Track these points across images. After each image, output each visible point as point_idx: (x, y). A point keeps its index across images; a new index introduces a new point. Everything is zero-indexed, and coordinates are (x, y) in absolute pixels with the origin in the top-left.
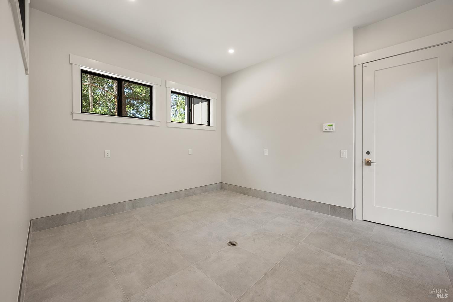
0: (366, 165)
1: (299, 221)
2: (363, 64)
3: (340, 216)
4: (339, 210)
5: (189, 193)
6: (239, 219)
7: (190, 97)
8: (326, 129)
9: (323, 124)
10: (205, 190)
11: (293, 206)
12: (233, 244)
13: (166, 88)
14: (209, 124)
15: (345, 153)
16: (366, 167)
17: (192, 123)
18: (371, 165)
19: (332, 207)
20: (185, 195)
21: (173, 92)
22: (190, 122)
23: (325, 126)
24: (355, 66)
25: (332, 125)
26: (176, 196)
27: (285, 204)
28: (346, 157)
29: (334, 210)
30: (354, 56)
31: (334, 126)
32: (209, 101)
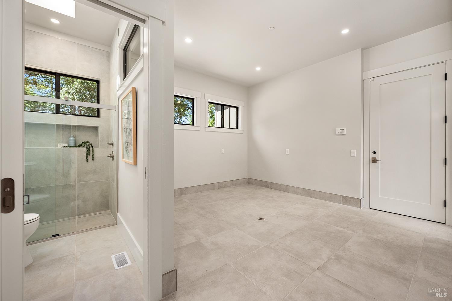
0: (372, 163)
1: (314, 207)
2: (370, 78)
3: (350, 204)
4: (349, 200)
5: (222, 186)
6: (265, 205)
7: (223, 106)
8: (339, 133)
9: (337, 129)
10: (234, 183)
11: (311, 197)
12: (261, 219)
13: (204, 100)
14: (237, 128)
15: (354, 153)
16: (372, 164)
17: (224, 128)
18: (376, 163)
19: (344, 197)
20: (219, 187)
21: (209, 103)
22: (222, 126)
23: (338, 130)
24: (363, 80)
25: (344, 129)
26: (211, 187)
27: (304, 195)
28: (355, 156)
29: (345, 200)
30: (363, 72)
31: (345, 130)
32: (237, 108)
